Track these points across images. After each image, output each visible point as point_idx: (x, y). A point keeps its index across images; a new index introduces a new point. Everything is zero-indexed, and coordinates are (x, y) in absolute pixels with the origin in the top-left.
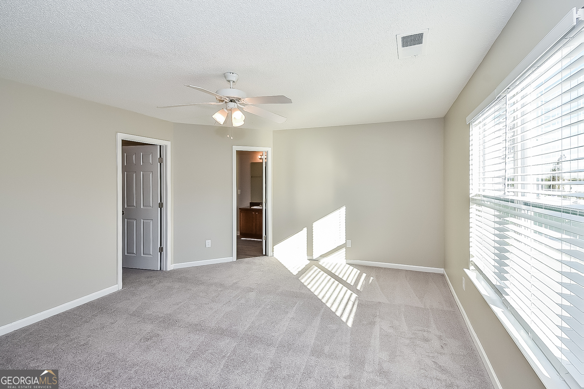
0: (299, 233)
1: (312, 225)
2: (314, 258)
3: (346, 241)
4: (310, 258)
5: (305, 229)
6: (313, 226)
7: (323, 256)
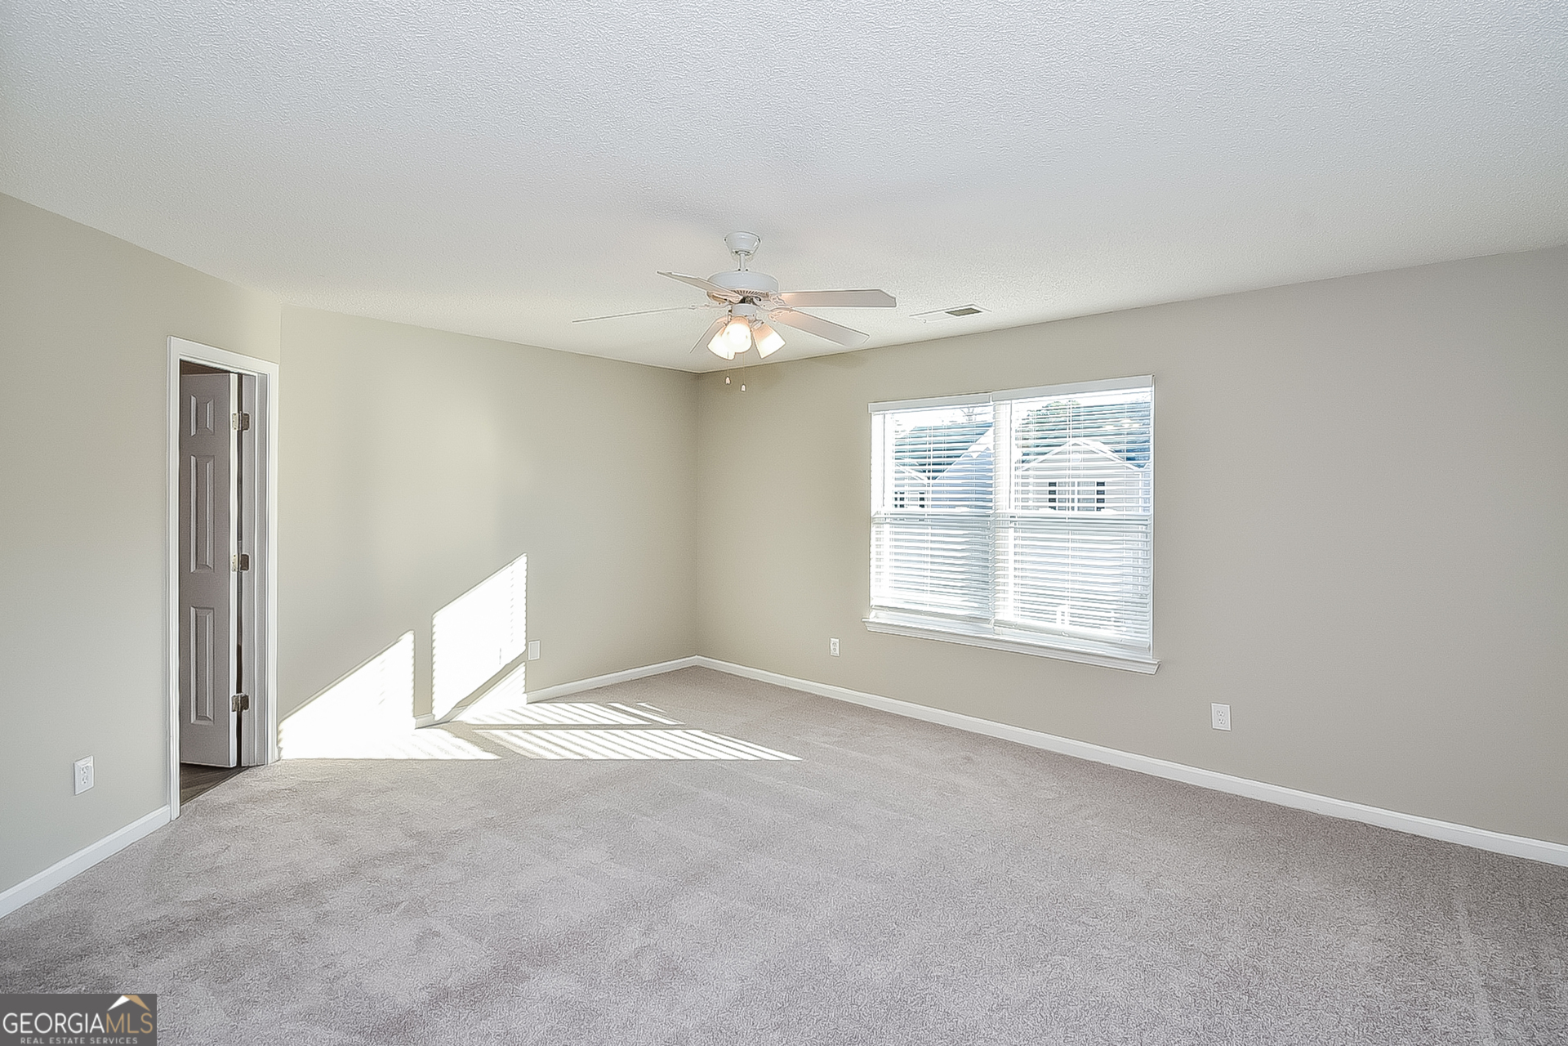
0: (384, 653)
1: (433, 619)
2: (437, 718)
3: (527, 645)
4: (424, 720)
5: (408, 639)
6: (434, 622)
7: (463, 704)
